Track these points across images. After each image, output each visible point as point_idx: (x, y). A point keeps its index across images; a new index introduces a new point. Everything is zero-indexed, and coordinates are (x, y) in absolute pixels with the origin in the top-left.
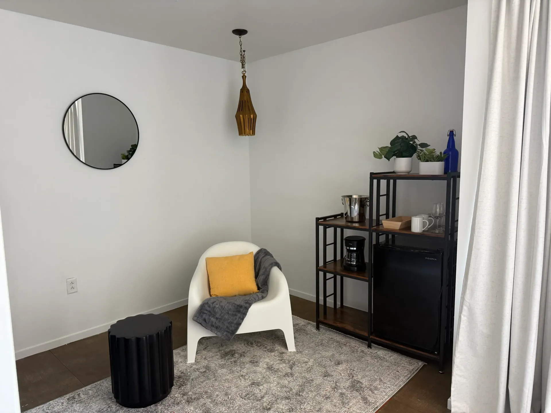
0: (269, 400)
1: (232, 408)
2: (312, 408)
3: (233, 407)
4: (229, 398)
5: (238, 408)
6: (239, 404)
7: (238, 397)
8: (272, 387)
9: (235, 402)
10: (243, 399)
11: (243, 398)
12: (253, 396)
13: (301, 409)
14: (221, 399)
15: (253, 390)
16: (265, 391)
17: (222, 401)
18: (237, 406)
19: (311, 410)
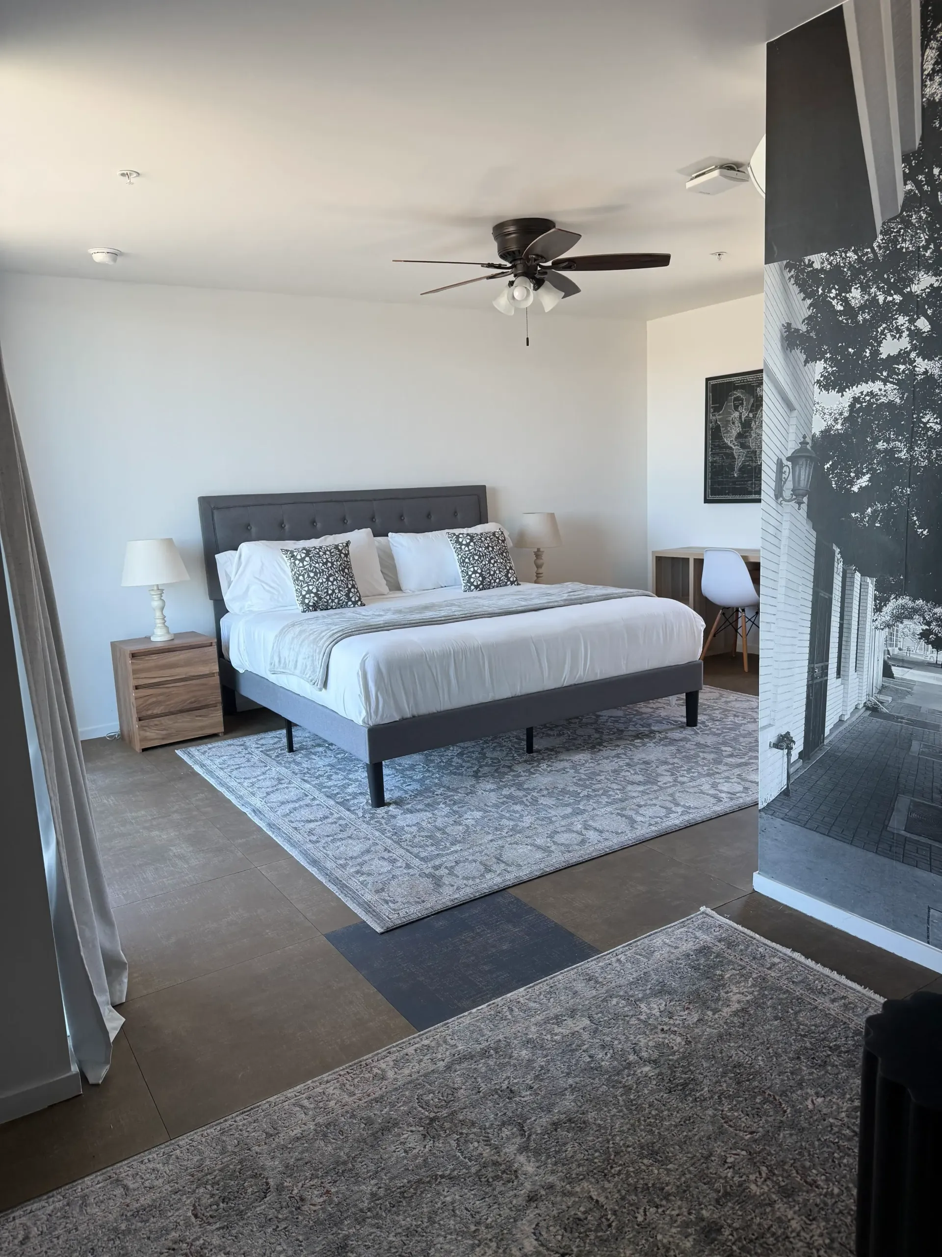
0: (515, 1183)
1: (631, 1169)
2: (405, 1136)
3: (628, 1175)
4: (641, 1211)
5: (612, 1167)
6: (609, 1182)
7: (611, 1209)
8: (490, 1240)
9: (623, 1192)
10: (595, 1198)
11: (597, 1201)
12: (564, 1207)
13: (434, 1137)
14: (668, 1212)
15: (559, 1238)
16: (519, 1223)
17: (664, 1202)
18: (613, 1176)
19: (412, 1131)
